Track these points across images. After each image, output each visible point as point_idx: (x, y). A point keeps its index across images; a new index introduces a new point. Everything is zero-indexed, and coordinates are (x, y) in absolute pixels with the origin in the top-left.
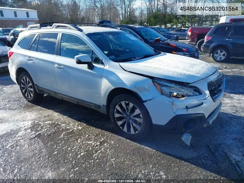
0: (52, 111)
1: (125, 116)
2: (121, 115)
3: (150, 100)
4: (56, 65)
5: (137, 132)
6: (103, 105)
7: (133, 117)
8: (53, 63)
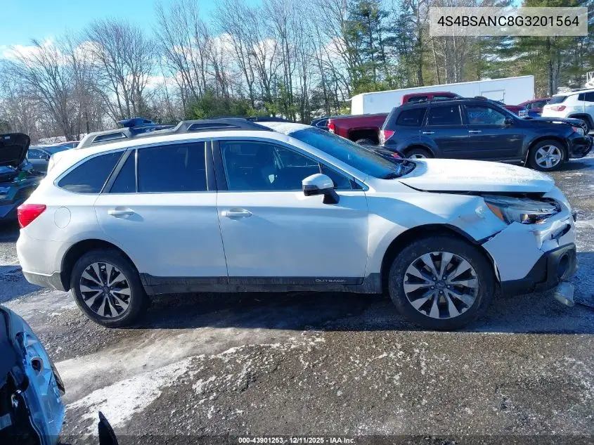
0: (206, 328)
1: (431, 283)
2: (422, 285)
3: (493, 236)
4: (224, 213)
5: (464, 310)
6: (372, 275)
7: (452, 281)
8: (215, 209)
